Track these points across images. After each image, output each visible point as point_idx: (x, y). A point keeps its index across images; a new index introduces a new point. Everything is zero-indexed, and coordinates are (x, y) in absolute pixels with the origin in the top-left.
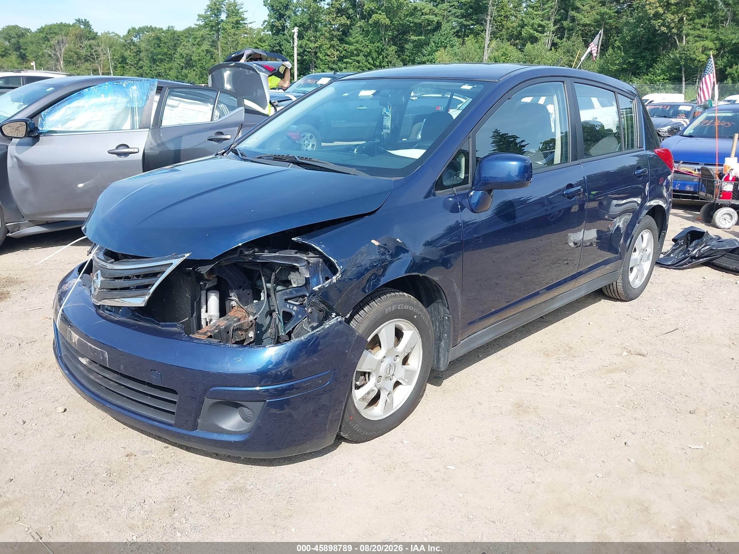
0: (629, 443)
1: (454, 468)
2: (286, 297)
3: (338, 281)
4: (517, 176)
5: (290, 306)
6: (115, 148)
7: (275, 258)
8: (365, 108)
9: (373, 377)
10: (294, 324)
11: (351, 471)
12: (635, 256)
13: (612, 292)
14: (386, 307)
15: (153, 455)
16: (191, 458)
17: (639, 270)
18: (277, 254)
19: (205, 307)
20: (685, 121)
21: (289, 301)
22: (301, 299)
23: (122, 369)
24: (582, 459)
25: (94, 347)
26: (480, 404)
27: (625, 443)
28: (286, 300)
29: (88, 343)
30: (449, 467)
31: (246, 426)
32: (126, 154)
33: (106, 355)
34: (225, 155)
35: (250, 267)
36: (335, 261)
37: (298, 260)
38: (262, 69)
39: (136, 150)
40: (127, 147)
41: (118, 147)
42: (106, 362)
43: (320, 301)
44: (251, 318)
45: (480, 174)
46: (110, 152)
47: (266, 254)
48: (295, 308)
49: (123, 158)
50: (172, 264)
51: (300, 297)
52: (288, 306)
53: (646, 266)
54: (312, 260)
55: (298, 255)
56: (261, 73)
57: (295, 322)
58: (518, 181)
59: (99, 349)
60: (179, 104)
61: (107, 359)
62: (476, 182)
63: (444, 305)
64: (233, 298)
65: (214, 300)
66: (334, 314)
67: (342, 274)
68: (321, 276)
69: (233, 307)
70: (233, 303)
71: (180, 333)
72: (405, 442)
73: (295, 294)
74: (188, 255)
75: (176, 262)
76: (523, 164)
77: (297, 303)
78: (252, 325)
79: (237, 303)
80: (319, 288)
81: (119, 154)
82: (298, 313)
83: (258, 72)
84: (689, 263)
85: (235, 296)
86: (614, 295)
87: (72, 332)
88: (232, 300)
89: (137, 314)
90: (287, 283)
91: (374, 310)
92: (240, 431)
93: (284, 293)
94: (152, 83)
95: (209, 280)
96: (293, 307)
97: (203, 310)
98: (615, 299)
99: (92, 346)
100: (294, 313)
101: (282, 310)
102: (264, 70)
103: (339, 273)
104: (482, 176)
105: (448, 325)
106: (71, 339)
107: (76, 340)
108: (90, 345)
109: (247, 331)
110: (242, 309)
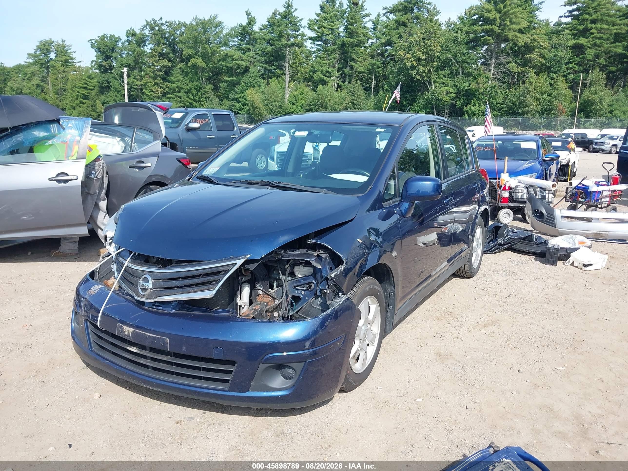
0: (521, 371)
1: (421, 400)
2: (295, 285)
3: (345, 269)
5: (298, 292)
6: (55, 176)
7: (294, 255)
9: (357, 340)
10: (302, 305)
11: (353, 412)
12: (475, 244)
13: (461, 272)
14: (366, 287)
18: (296, 253)
19: (239, 297)
21: (297, 288)
22: (307, 285)
23: (184, 350)
24: (498, 384)
25: (153, 335)
26: (414, 356)
27: (519, 371)
28: (295, 287)
29: (146, 333)
30: (418, 400)
31: (289, 383)
32: (66, 181)
33: (168, 340)
35: (271, 264)
36: (341, 255)
37: (309, 256)
38: (157, 108)
39: (75, 178)
40: (67, 175)
41: (58, 175)
42: (167, 346)
43: (333, 285)
44: (277, 302)
46: (50, 179)
47: (288, 253)
48: (303, 293)
49: (62, 185)
50: (236, 263)
51: (306, 284)
52: (296, 291)
53: (480, 251)
54: (323, 255)
55: (309, 252)
57: (302, 303)
59: (159, 337)
61: (168, 344)
62: (404, 197)
63: (390, 284)
64: (259, 288)
65: (246, 290)
66: (341, 294)
67: (346, 264)
68: (327, 267)
69: (258, 295)
70: (260, 292)
72: (379, 387)
73: (303, 282)
74: (249, 256)
75: (240, 262)
77: (305, 289)
78: (277, 307)
79: (263, 291)
81: (59, 181)
82: (305, 296)
83: (154, 111)
84: (499, 248)
85: (260, 286)
86: (462, 274)
87: (123, 326)
88: (258, 290)
89: (188, 306)
90: (292, 274)
91: (360, 290)
92: (284, 388)
93: (292, 282)
94: (86, 121)
95: (245, 276)
96: (301, 293)
97: (238, 299)
98: (462, 277)
99: (151, 335)
100: (302, 296)
101: (292, 295)
102: (159, 109)
104: (408, 193)
105: (393, 299)
106: (123, 332)
107: (130, 333)
108: (149, 334)
109: (272, 312)
110: (268, 296)
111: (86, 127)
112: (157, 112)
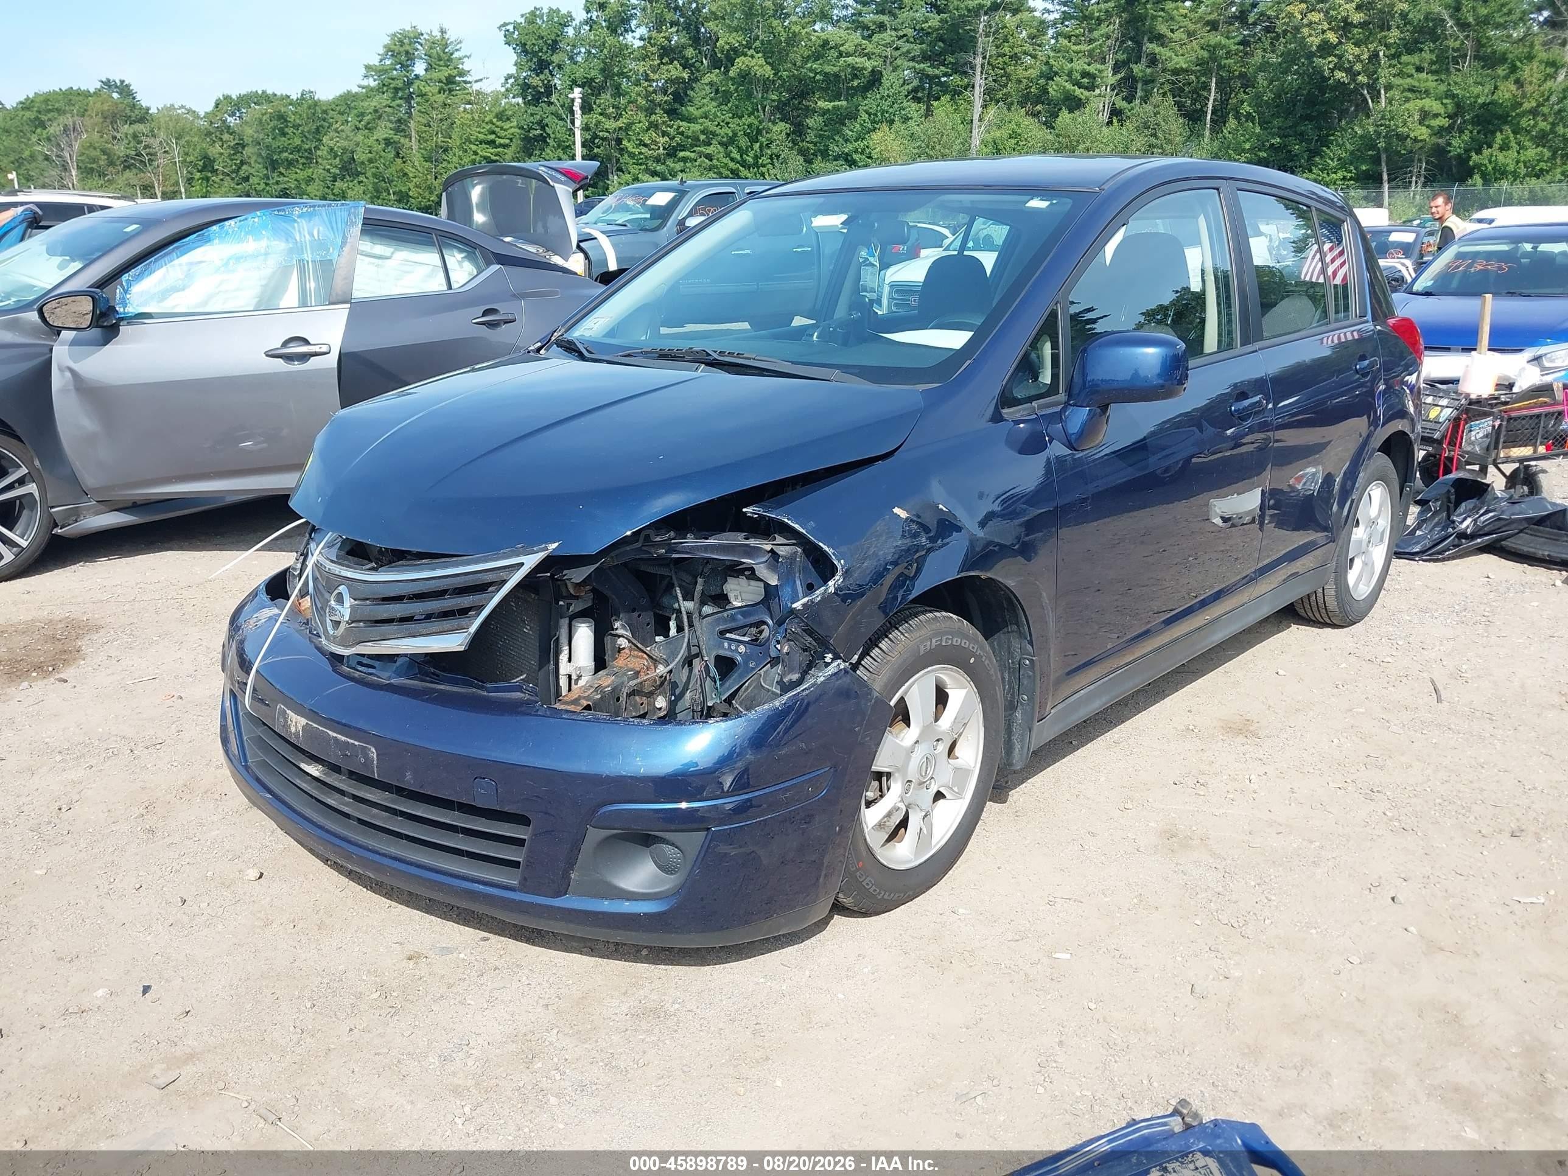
0: (1400, 898)
1: (1068, 956)
2: (723, 627)
3: (838, 589)
4: (1159, 375)
5: (730, 645)
6: (279, 346)
7: (706, 548)
8: (748, 251)
9: (896, 782)
10: (740, 681)
11: (866, 970)
12: (1359, 534)
13: (1315, 609)
14: (922, 642)
15: (462, 956)
16: (541, 958)
17: (1365, 564)
18: (711, 541)
19: (566, 649)
20: (1403, 265)
21: (728, 635)
22: (754, 630)
23: (409, 780)
24: (1314, 931)
25: (343, 738)
26: (1092, 834)
27: (1393, 899)
28: (722, 633)
29: (330, 733)
30: (1057, 955)
31: (669, 883)
32: (304, 357)
33: (373, 753)
34: (542, 351)
35: (652, 570)
36: (829, 551)
37: (752, 552)
38: (559, 176)
39: (324, 349)
40: (305, 342)
41: (285, 344)
42: (373, 767)
43: (804, 630)
44: (661, 669)
45: (1084, 375)
46: (270, 354)
47: (690, 541)
48: (742, 649)
49: (296, 367)
50: (522, 564)
51: (751, 626)
52: (726, 645)
53: (1379, 553)
54: (782, 551)
55: (752, 542)
56: (557, 186)
57: (741, 676)
58: (1162, 386)
59: (356, 743)
60: (393, 253)
61: (375, 762)
62: (1076, 391)
63: (1021, 635)
64: (620, 632)
65: (584, 635)
66: (830, 656)
67: (847, 573)
68: (798, 582)
69: (620, 650)
70: (622, 642)
71: (528, 703)
72: (961, 911)
73: (741, 620)
74: (555, 545)
75: (530, 561)
76: (1170, 352)
77: (746, 639)
78: (662, 684)
79: (630, 641)
80: (803, 605)
81: (289, 358)
82: (747, 657)
83: (552, 183)
84: (1455, 546)
85: (623, 627)
86: (1318, 616)
87: (288, 712)
88: (619, 636)
89: (432, 670)
90: (721, 599)
91: (900, 647)
92: (655, 893)
93: (719, 618)
94: (353, 210)
95: (577, 598)
96: (738, 648)
97: (563, 657)
98: (1320, 623)
99: (339, 736)
100: (739, 658)
101: (714, 654)
102: (563, 179)
103: (839, 573)
104: (1089, 378)
105: (1029, 677)
106: (286, 725)
107: (300, 728)
108: (335, 735)
109: (650, 695)
110: (640, 654)
111: (353, 224)
112: (558, 187)
